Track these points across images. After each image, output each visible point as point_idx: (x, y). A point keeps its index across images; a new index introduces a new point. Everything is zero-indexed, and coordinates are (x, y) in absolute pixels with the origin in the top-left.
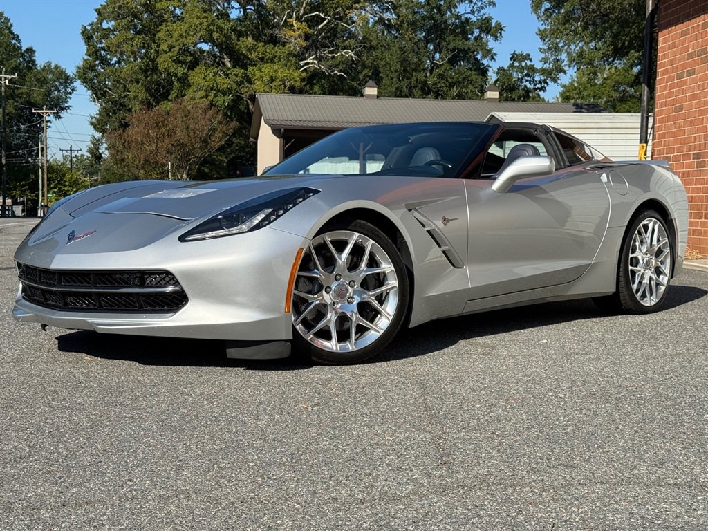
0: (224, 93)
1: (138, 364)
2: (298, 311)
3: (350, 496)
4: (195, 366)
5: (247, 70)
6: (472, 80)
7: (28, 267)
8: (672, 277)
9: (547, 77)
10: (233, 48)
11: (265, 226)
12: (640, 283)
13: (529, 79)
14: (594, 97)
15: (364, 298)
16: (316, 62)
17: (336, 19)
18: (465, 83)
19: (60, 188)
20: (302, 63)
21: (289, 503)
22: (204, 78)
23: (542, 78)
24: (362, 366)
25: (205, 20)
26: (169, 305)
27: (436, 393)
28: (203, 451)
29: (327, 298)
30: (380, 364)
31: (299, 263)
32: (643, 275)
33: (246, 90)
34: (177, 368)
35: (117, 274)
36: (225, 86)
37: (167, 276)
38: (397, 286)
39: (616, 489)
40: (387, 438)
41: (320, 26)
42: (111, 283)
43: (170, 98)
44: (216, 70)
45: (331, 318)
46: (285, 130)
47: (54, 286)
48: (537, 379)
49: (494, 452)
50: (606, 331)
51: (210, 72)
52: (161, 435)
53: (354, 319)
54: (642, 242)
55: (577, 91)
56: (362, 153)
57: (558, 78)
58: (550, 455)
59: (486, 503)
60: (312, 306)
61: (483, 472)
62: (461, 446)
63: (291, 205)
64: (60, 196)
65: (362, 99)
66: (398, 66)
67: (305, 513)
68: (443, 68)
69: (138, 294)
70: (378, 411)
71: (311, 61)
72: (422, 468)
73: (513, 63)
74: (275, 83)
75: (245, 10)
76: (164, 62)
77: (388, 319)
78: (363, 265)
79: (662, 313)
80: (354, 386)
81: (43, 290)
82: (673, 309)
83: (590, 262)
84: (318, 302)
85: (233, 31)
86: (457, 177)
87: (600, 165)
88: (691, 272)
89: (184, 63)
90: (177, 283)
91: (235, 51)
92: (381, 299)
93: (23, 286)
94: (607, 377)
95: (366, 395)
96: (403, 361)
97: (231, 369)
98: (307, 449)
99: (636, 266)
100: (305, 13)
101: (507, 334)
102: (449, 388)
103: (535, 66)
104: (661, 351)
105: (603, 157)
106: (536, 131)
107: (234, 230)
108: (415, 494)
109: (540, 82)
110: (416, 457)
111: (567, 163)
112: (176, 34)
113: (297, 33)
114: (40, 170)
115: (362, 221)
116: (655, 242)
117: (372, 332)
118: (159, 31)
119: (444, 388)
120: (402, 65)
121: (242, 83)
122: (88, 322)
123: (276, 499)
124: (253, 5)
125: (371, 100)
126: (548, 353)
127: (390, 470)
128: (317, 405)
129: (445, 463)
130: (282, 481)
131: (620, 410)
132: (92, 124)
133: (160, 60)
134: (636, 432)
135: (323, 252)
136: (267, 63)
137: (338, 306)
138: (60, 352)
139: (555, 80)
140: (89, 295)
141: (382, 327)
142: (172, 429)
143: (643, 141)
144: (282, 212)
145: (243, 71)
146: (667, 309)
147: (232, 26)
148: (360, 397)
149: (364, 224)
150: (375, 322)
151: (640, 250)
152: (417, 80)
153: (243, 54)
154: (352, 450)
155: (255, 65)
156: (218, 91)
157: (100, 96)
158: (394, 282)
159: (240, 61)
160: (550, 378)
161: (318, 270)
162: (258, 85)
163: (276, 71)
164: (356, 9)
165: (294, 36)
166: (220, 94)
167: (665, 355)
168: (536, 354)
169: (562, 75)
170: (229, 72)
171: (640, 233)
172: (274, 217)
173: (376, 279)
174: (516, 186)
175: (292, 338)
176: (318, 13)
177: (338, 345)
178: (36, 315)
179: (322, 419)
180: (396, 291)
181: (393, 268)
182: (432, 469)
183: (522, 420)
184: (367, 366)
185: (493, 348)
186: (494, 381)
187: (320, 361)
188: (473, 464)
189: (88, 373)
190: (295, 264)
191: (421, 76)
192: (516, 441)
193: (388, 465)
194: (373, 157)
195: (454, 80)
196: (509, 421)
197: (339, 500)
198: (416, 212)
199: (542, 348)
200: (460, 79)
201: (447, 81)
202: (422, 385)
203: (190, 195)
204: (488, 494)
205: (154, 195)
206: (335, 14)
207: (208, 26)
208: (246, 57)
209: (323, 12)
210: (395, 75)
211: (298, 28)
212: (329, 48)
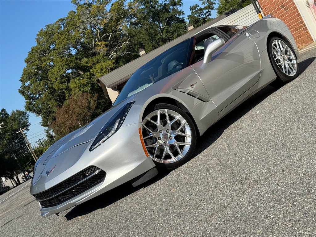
0: (86, 85)
1: (101, 209)
2: (152, 154)
3: (206, 216)
4: (124, 197)
5: (90, 71)
6: (180, 27)
7: (38, 194)
8: (297, 59)
9: (209, 9)
10: (80, 66)
11: (120, 127)
12: (285, 68)
13: (202, 14)
14: (231, 6)
15: (176, 134)
16: (115, 53)
17: (114, 32)
18: (178, 29)
20: (110, 57)
21: (183, 232)
22: (75, 84)
23: (207, 11)
24: (190, 162)
25: (63, 61)
26: (100, 179)
27: (224, 156)
28: (140, 229)
29: (161, 142)
30: (196, 157)
31: (142, 134)
32: (284, 64)
33: (94, 79)
34: (117, 202)
35: (73, 178)
36: (85, 82)
37: (92, 168)
38: (186, 122)
39: (313, 155)
40: (212, 184)
41: (109, 39)
42: (72, 183)
43: (66, 99)
44: (78, 78)
45: (167, 149)
46: (117, 86)
47: (51, 196)
48: (262, 128)
49: (257, 167)
50: (281, 94)
51: (77, 80)
52: (121, 232)
53: (176, 145)
54: (277, 52)
55: (223, 8)
56: (152, 79)
57: (213, 7)
58: (280, 156)
59: (262, 189)
60: (157, 149)
61: (256, 177)
62: (242, 172)
63: (127, 113)
65: (140, 58)
66: (148, 37)
67: (191, 233)
68: (166, 28)
69: (85, 181)
70: (203, 175)
71: (113, 54)
72: (231, 189)
73: (192, 11)
74: (104, 70)
75: (77, 49)
76: (56, 86)
77: (190, 137)
78: (168, 121)
79: (301, 75)
80: (190, 171)
81: (48, 200)
82: (305, 71)
83: (260, 71)
84: (158, 145)
85: (77, 59)
86: (188, 66)
87: (243, 30)
88: (305, 53)
89: (64, 82)
90: (98, 169)
91: (82, 67)
92: (183, 131)
93: (40, 203)
94: (290, 112)
95: (196, 172)
96: (205, 150)
97: (138, 191)
98: (181, 206)
99: (280, 62)
100: (101, 37)
101: (242, 118)
102: (228, 151)
103: (202, 8)
104: (307, 90)
105: (242, 27)
106: (210, 31)
107: (109, 135)
108: (232, 201)
109: (207, 13)
110: (226, 186)
111: (229, 37)
112: (55, 73)
113: (102, 46)
114: (32, 154)
115: (158, 104)
116: (282, 49)
117: (186, 146)
118: (48, 75)
119: (226, 152)
120: (149, 36)
121: (91, 77)
122: (72, 203)
123: (177, 233)
124: (79, 45)
125: (145, 56)
126: (262, 116)
127: (218, 197)
128: (178, 186)
129: (239, 182)
130: (176, 225)
131: (300, 122)
132: (42, 125)
133: (54, 86)
134: (311, 128)
135: (150, 125)
136: (96, 64)
137: (167, 143)
138: (68, 221)
139: (212, 9)
140: (67, 192)
141: (189, 142)
142: (125, 227)
143: (259, 12)
144: (124, 118)
145: (89, 72)
146: (302, 73)
147: (75, 57)
148: (194, 174)
149: (160, 105)
150: (185, 141)
151: (278, 55)
153: (85, 66)
154: (199, 197)
155: (92, 68)
156: (83, 86)
157: (39, 113)
158: (184, 121)
159: (85, 69)
160: (267, 125)
161: (151, 133)
162: (97, 75)
163: (101, 65)
164: (119, 24)
165: (101, 48)
166: (85, 86)
167: (309, 91)
168: (257, 119)
169: (214, 5)
170: (84, 76)
171: (274, 49)
172: (122, 121)
173: (176, 124)
174: (213, 57)
175: (155, 165)
176: (105, 34)
177: (176, 158)
178: (51, 212)
179: (182, 191)
180: (187, 124)
181: (181, 116)
182: (235, 187)
183: (263, 148)
184: (192, 160)
185: (239, 126)
186: (245, 139)
187: (172, 168)
188: (251, 176)
189: (82, 223)
190: (140, 136)
191: (159, 36)
192: (264, 158)
193: (217, 195)
195: (173, 31)
196: (258, 151)
197: (203, 220)
198: (178, 89)
199: (258, 115)
200: (175, 29)
201: (170, 32)
202: (217, 156)
203: (86, 131)
204: (262, 185)
205: (72, 139)
206: (112, 31)
207: (66, 62)
208: (87, 67)
209: (107, 33)
210: (149, 42)
211: (101, 44)
212: (117, 45)
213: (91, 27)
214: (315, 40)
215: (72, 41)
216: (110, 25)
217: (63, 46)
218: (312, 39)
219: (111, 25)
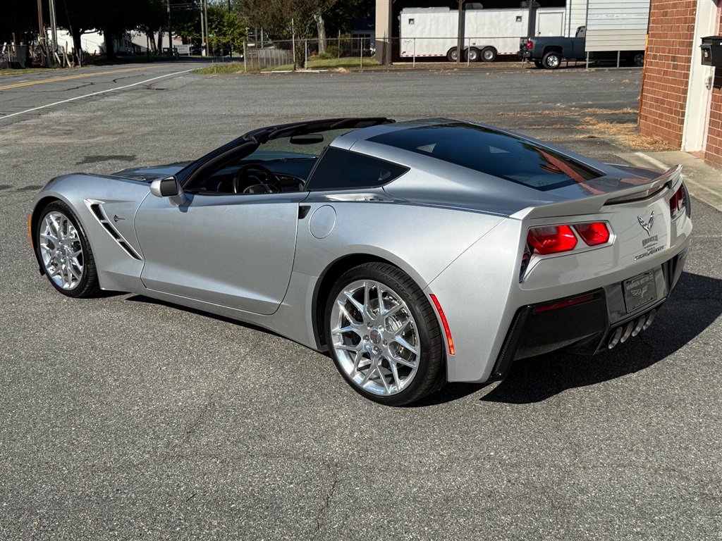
3: (104, 463)
19: (220, 29)
56: (462, 3)
59: (177, 473)
61: (204, 442)
64: (220, 35)
67: (65, 479)
72: (172, 436)
108: (143, 463)
114: (202, 14)
129: (190, 432)
154: (146, 416)
194: (472, 5)
214: (684, 149)
218: (681, 144)
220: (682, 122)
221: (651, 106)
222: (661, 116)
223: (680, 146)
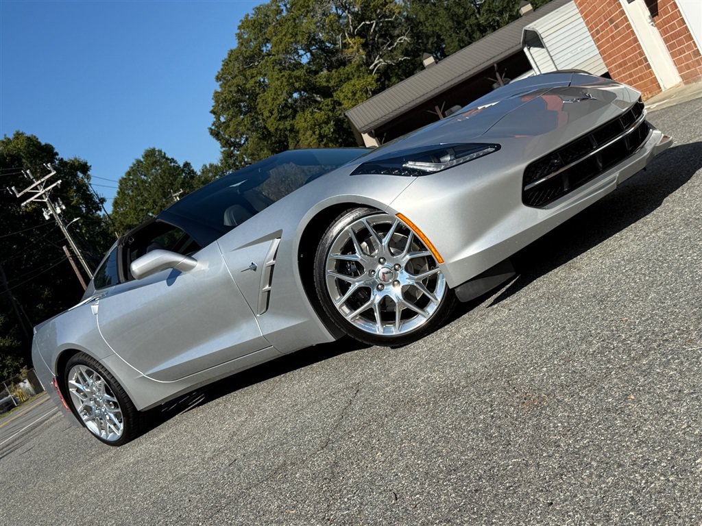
0: (327, 123)
5: (332, 96)
10: (315, 86)
16: (381, 60)
17: (380, 19)
18: (511, 6)
20: (371, 67)
22: (305, 121)
25: (283, 78)
33: (339, 112)
36: (323, 117)
41: (372, 30)
44: (310, 110)
46: (375, 130)
51: (307, 113)
56: (441, 113)
65: (425, 71)
66: (451, 23)
71: (379, 62)
74: (358, 95)
75: (310, 51)
76: (271, 125)
85: (310, 72)
89: (286, 118)
91: (318, 88)
100: (355, 28)
112: (270, 100)
113: (355, 47)
118: (258, 104)
120: (453, 21)
121: (334, 108)
124: (313, 45)
125: (432, 68)
133: (268, 126)
136: (345, 82)
145: (330, 99)
147: (306, 70)
152: (471, 25)
153: (324, 87)
155: (337, 90)
156: (320, 125)
159: (326, 92)
162: (346, 104)
163: (354, 85)
165: (354, 51)
166: (323, 125)
170: (321, 106)
176: (363, 23)
191: (473, 21)
194: (451, 111)
195: (500, 9)
200: (505, 5)
201: (495, 12)
206: (377, 15)
207: (288, 81)
208: (328, 87)
209: (367, 20)
210: (451, 32)
211: (354, 43)
212: (386, 43)
213: (336, 8)
214: (665, 88)
215: (299, 38)
216: (372, 4)
217: (284, 48)
218: (659, 86)
219: (374, 5)
220: (649, 66)
221: (619, 74)
222: (631, 75)
223: (659, 87)
